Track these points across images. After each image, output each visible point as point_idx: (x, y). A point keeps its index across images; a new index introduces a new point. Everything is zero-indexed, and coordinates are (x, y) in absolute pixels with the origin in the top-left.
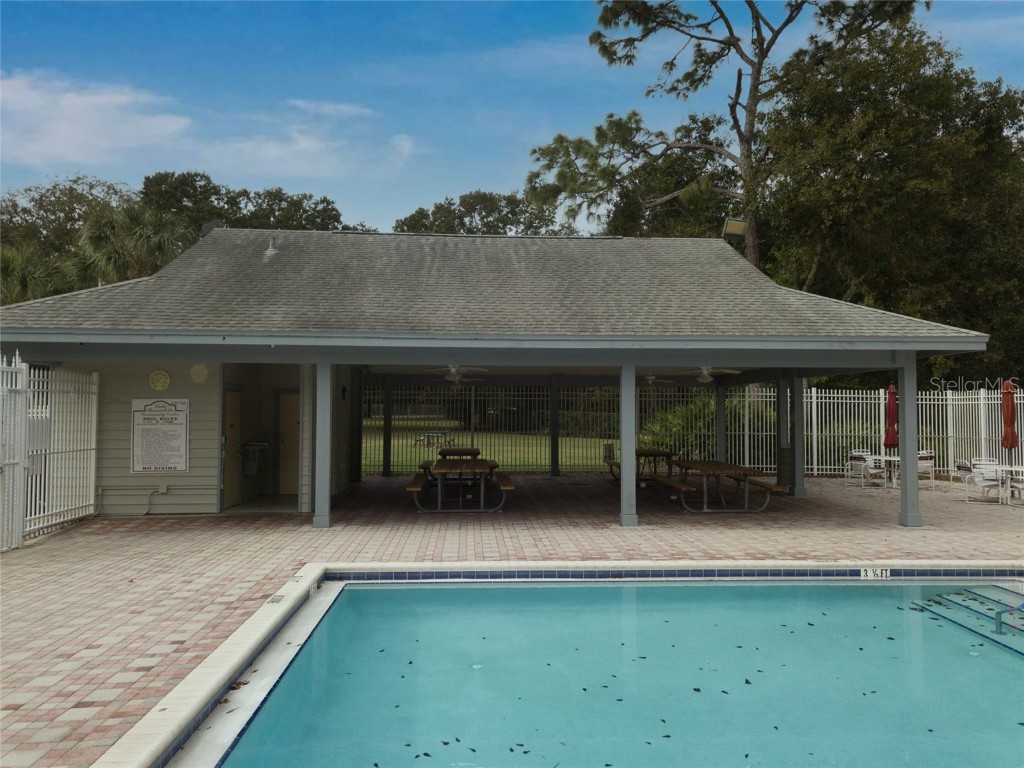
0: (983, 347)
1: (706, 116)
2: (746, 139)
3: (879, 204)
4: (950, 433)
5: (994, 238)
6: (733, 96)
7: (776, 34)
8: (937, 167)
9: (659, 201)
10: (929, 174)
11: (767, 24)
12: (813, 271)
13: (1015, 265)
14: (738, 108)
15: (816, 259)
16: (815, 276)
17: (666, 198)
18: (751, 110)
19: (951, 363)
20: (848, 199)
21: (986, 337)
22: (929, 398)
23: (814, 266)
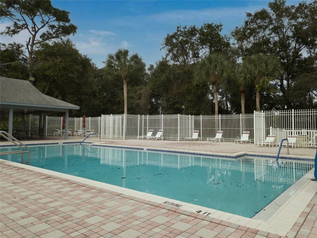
0: (79, 109)
1: (18, 43)
2: (30, 53)
3: (63, 77)
4: (75, 126)
5: (85, 87)
6: (28, 42)
7: (39, 29)
8: (74, 72)
9: (4, 64)
10: (73, 73)
11: (37, 26)
12: (47, 89)
13: (88, 93)
14: (29, 45)
15: (48, 86)
16: (48, 90)
17: (7, 64)
18: (32, 46)
19: (76, 112)
20: (57, 76)
21: (79, 107)
22: (71, 119)
23: (47, 88)
